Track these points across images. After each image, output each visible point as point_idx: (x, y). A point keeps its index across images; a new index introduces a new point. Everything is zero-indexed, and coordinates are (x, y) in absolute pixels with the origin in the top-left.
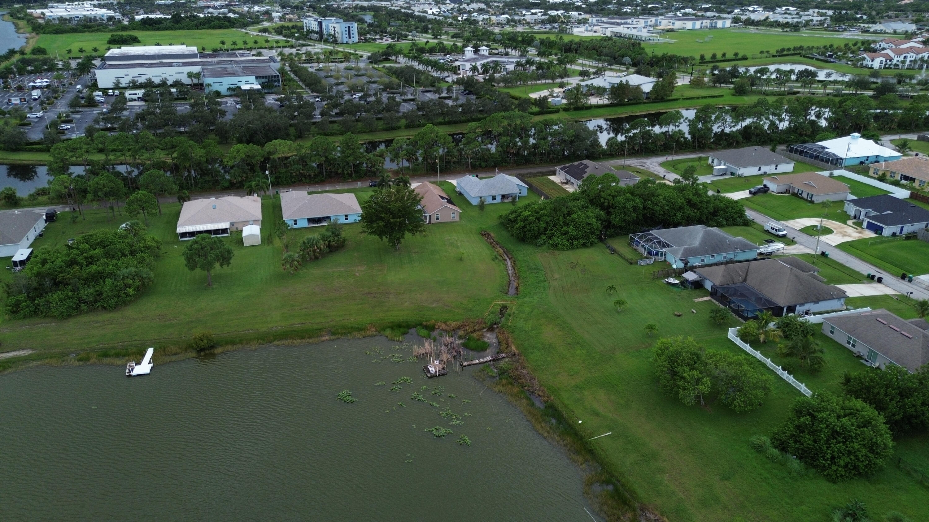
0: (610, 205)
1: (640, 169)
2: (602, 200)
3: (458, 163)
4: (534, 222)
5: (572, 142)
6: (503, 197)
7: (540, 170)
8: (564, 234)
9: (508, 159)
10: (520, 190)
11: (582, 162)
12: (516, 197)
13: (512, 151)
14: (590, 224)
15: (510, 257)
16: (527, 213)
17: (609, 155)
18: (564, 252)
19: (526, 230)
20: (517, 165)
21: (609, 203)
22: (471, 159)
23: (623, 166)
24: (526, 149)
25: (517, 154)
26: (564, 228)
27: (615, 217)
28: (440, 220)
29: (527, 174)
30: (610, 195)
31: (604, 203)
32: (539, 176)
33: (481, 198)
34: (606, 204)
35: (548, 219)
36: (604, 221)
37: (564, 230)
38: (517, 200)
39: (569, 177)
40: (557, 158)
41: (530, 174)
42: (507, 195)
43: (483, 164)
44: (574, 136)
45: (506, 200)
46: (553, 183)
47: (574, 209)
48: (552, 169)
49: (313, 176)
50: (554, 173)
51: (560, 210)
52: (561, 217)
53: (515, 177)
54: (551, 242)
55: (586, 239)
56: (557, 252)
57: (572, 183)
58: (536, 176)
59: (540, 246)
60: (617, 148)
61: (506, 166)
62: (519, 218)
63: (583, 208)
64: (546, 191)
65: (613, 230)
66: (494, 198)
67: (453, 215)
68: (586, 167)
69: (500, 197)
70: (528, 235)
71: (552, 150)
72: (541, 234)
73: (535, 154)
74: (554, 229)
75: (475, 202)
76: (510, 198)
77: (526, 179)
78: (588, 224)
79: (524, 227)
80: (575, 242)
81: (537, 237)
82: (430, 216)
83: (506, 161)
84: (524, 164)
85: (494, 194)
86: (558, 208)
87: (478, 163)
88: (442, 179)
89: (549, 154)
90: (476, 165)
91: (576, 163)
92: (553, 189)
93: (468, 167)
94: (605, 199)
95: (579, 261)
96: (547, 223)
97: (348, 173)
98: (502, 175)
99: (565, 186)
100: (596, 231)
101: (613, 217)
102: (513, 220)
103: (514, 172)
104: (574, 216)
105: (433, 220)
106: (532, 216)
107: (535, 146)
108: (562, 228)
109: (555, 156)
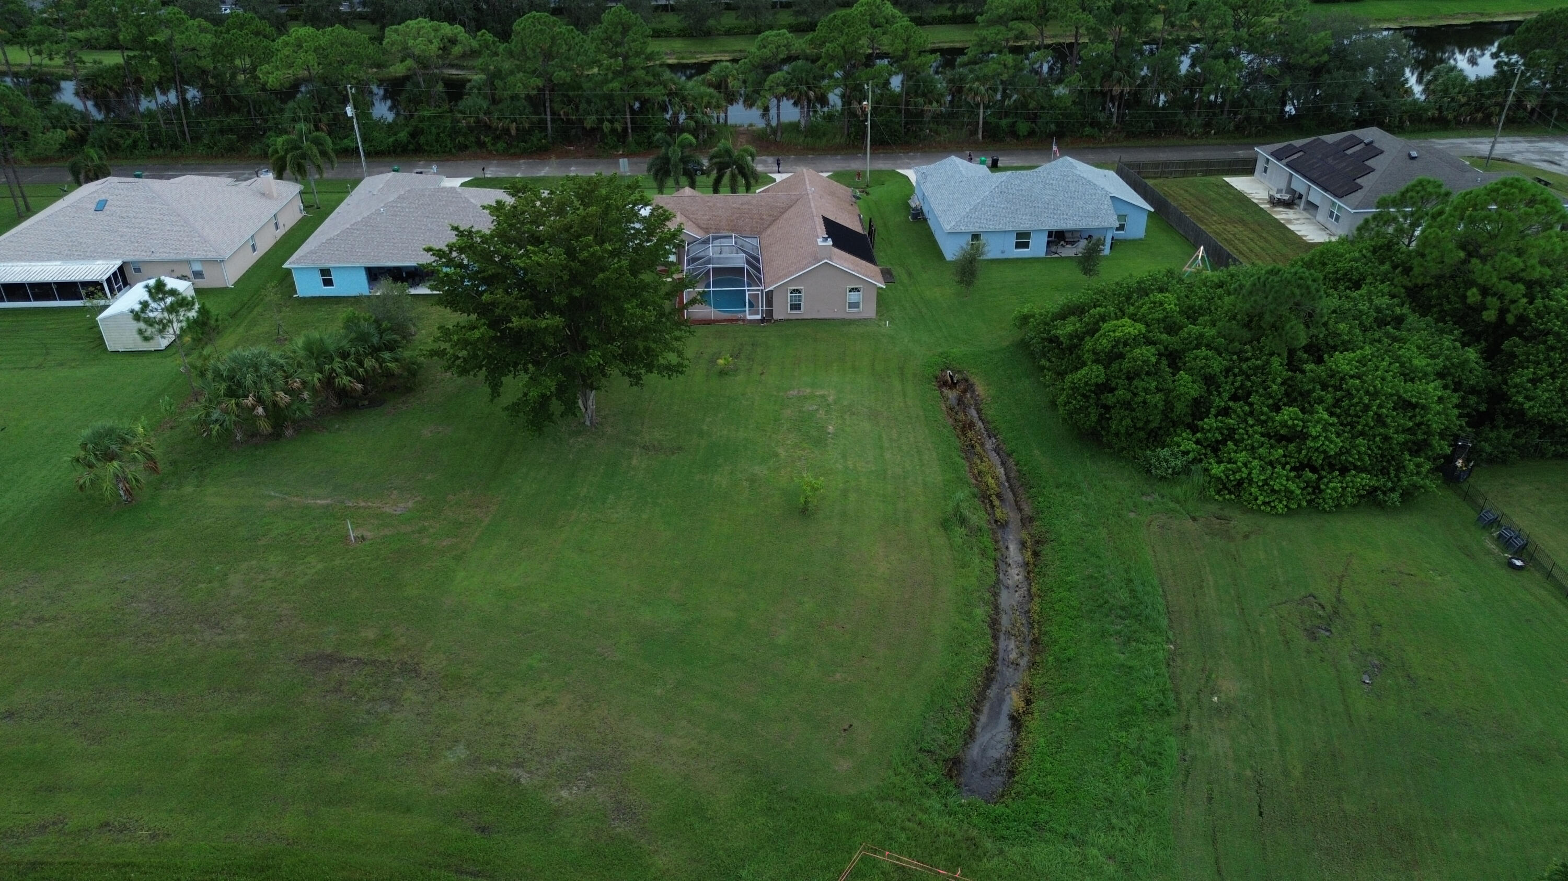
0: (1510, 319)
1: (1545, 172)
2: (1473, 295)
3: (948, 118)
4: (1153, 373)
5: (1318, 71)
6: (1057, 238)
7: (1200, 155)
8: (1282, 439)
9: (1101, 117)
10: (1121, 217)
11: (1358, 133)
12: (1101, 242)
13: (1117, 90)
14: (1414, 406)
15: (1028, 510)
16: (1129, 328)
17: (1433, 120)
18: (1273, 525)
19: (1110, 399)
20: (1130, 135)
21: (1503, 312)
22: (986, 107)
23: (1488, 158)
24: (1162, 87)
25: (1135, 100)
26: (1289, 413)
27: (1535, 381)
28: (806, 312)
29: (1156, 165)
30: (1514, 278)
31: (1484, 307)
32: (1194, 173)
33: (976, 236)
34: (1490, 315)
35: (1217, 365)
36: (1473, 391)
37: (1284, 424)
38: (1107, 251)
39: (1300, 183)
40: (1261, 120)
41: (1166, 164)
42: (1072, 232)
43: (1023, 127)
44: (1327, 50)
45: (1068, 251)
46: (1242, 199)
47: (1342, 326)
48: (1241, 153)
49: (513, 132)
50: (1247, 168)
51: (1273, 326)
52: (1276, 362)
53: (1112, 174)
54: (1217, 470)
55: (1384, 472)
56: (1240, 522)
57: (1312, 207)
58: (1185, 174)
59: (1162, 478)
60: (1464, 100)
61: (1092, 137)
62: (1089, 344)
63: (1381, 322)
64: (1212, 227)
65: (1508, 435)
66: (1023, 239)
67: (854, 297)
68: (1372, 151)
69: (1044, 239)
70: (1120, 422)
71: (1246, 96)
72: (1174, 424)
73: (1188, 106)
74: (1239, 407)
75: (951, 250)
76: (1083, 243)
77: (1150, 182)
78: (1406, 405)
79: (1105, 388)
80: (1333, 485)
81: (1156, 438)
82: (770, 295)
83: (1094, 124)
84: (1149, 134)
85: (1023, 228)
86: (1268, 317)
87: (1004, 122)
88: (883, 165)
89: (1236, 106)
90: (998, 126)
91: (1331, 138)
92: (1243, 222)
93: (975, 132)
94: (1485, 291)
95: (1346, 595)
96: (1209, 380)
97: (613, 131)
98: (1069, 161)
99: (1282, 215)
100: (1435, 441)
101: (1520, 377)
102: (1065, 342)
103: (1115, 156)
104: (1342, 362)
105: (781, 311)
106: (1150, 342)
107: (1193, 82)
108: (1277, 408)
109: (1256, 114)
